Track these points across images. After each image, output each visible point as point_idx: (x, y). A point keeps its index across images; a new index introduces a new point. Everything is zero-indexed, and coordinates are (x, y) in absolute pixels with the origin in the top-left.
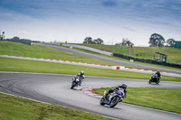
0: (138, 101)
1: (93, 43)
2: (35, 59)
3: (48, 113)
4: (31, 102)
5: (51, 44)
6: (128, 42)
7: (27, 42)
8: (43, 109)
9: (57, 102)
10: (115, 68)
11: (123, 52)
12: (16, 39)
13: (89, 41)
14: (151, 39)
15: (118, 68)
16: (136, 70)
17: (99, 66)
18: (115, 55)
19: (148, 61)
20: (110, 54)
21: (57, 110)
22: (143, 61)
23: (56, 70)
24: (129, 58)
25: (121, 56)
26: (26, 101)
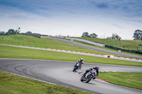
0: (124, 83)
1: (89, 37)
2: (44, 49)
3: (54, 91)
4: (40, 83)
5: (56, 37)
6: (117, 37)
7: (38, 36)
8: (49, 88)
9: (61, 83)
10: (106, 56)
11: (113, 44)
12: (29, 34)
13: (86, 35)
14: (135, 34)
15: (109, 57)
16: (123, 58)
17: (93, 55)
18: (106, 46)
19: (132, 52)
20: (102, 45)
21: (61, 89)
22: (128, 51)
23: (60, 58)
24: (118, 49)
25: (111, 47)
26: (36, 82)
